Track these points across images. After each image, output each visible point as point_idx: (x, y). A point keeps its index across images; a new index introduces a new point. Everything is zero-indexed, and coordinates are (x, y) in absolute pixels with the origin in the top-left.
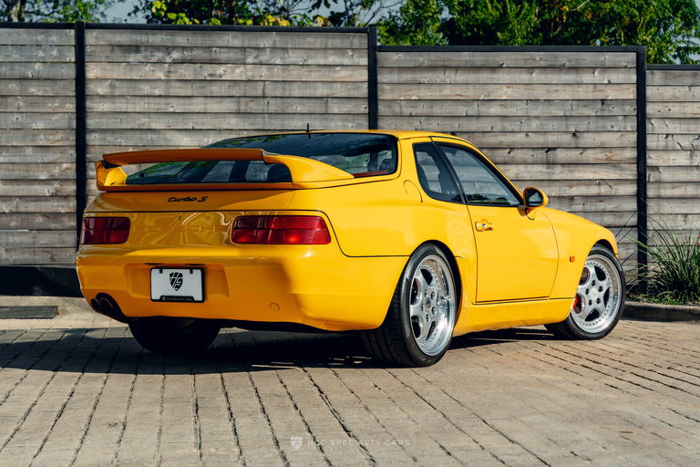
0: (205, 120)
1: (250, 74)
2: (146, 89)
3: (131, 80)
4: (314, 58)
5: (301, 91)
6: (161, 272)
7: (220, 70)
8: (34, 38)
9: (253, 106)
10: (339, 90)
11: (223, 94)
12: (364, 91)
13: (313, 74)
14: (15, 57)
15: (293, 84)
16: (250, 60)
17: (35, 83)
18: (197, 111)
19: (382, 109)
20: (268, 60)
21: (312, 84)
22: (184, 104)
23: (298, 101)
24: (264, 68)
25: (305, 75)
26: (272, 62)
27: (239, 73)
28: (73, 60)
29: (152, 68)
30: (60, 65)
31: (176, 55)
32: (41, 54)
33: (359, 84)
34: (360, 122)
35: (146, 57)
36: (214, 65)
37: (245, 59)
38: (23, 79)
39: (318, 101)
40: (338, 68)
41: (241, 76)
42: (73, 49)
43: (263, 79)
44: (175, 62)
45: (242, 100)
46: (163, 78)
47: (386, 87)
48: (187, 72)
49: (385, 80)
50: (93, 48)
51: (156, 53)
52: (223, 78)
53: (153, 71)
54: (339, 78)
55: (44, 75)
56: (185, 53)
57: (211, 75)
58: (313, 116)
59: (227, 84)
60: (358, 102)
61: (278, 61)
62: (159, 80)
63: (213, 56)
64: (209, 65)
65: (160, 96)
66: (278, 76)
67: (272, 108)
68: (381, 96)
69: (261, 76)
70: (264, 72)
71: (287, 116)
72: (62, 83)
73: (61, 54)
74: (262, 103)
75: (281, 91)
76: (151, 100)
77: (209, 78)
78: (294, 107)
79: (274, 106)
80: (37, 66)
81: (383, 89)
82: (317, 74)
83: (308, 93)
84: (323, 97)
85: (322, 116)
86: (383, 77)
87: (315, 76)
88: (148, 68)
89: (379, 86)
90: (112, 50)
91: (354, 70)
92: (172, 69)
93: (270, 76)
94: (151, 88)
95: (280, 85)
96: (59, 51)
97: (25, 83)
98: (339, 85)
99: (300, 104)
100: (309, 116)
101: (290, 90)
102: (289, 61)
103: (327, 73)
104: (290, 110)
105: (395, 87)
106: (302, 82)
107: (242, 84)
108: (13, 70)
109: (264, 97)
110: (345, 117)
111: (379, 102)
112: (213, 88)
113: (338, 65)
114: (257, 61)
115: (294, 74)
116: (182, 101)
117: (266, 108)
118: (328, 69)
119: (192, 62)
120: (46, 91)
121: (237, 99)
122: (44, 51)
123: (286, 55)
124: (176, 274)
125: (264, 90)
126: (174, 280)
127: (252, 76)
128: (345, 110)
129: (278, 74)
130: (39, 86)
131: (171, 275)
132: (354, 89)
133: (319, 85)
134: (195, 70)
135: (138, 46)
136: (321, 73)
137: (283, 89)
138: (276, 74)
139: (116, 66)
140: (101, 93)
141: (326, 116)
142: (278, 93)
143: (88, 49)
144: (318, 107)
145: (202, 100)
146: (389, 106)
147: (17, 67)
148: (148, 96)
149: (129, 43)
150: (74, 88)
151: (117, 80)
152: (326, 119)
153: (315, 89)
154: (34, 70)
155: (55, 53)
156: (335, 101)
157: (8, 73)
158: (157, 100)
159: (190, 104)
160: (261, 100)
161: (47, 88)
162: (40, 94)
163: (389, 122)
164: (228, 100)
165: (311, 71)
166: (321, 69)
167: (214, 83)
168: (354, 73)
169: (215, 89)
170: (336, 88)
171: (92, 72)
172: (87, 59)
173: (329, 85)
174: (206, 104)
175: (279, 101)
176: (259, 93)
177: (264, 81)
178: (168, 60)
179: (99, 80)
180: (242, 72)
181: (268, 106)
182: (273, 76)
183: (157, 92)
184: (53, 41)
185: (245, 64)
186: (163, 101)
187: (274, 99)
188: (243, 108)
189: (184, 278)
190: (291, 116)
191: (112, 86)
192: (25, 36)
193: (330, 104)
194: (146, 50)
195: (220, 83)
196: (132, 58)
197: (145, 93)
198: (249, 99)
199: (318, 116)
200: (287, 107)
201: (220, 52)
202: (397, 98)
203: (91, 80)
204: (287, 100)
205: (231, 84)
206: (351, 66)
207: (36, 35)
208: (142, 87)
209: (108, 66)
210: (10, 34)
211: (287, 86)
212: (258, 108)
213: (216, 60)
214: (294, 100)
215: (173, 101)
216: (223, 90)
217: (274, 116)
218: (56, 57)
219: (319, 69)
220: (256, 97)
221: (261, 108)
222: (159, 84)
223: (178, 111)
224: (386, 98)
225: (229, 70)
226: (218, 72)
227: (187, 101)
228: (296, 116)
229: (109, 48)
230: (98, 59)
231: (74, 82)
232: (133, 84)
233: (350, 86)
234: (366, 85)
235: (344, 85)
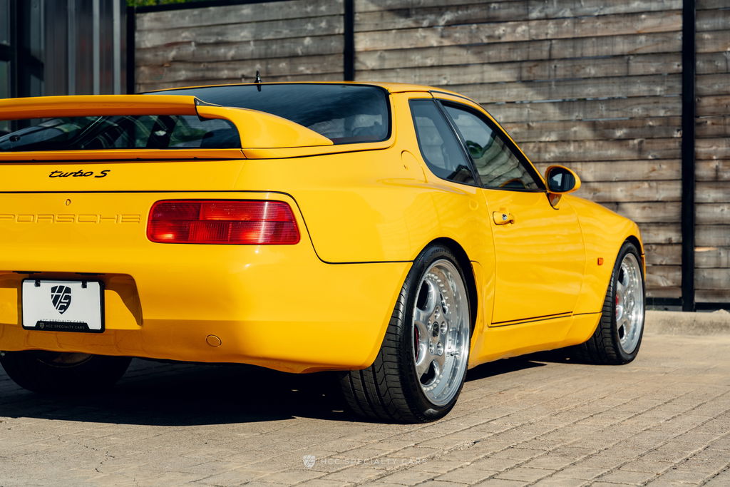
0: (481, 93)
1: (533, 32)
2: (417, 59)
3: (402, 50)
4: (614, 5)
5: (596, 49)
6: (38, 285)
7: (501, 30)
8: (304, 9)
9: (538, 72)
10: (643, 44)
11: (503, 59)
12: (677, 43)
13: (610, 26)
14: (286, 32)
15: (585, 42)
16: (534, 14)
17: (304, 60)
18: (472, 82)
19: (701, 65)
20: (556, 13)
21: (609, 41)
22: (458, 74)
23: (591, 62)
24: (551, 24)
25: (601, 28)
26: (560, 14)
27: (522, 31)
28: (342, 31)
29: (423, 34)
30: (328, 38)
31: (448, 17)
32: (310, 27)
33: (670, 35)
34: (670, 84)
35: (416, 22)
36: (492, 25)
37: (528, 14)
38: (293, 57)
39: (616, 61)
40: (643, 16)
41: (523, 36)
42: (342, 19)
43: (549, 37)
44: (449, 25)
45: (524, 65)
46: (435, 44)
47: (706, 36)
48: (461, 35)
49: (705, 27)
50: (362, 16)
51: (428, 16)
52: (503, 40)
53: (425, 37)
54: (645, 29)
55: (313, 51)
56: (460, 12)
57: (489, 37)
58: (611, 80)
59: (507, 47)
60: (668, 59)
61: (568, 13)
62: (431, 47)
63: (492, 14)
64: (486, 25)
65: (432, 67)
66: (567, 32)
67: (561, 73)
68: (701, 49)
69: (547, 34)
70: (551, 29)
71: (578, 82)
72: (331, 58)
73: (330, 25)
74: (548, 68)
75: (571, 50)
76: (423, 72)
77: (486, 41)
78: (588, 70)
79: (561, 70)
80: (307, 41)
81: (702, 39)
82: (616, 25)
83: (605, 49)
84: (622, 56)
85: (622, 80)
86: (703, 24)
87: (613, 29)
88: (421, 33)
89: (697, 35)
90: (382, 16)
91: (663, 17)
92: (445, 33)
93: (557, 33)
94: (422, 58)
95: (570, 44)
96: (328, 22)
97: (295, 60)
98: (643, 38)
99: (594, 65)
100: (605, 81)
101: (582, 48)
102: (581, 11)
103: (629, 24)
104: (582, 74)
105: (719, 35)
106: (597, 37)
107: (525, 46)
108: (283, 47)
109: (550, 59)
110: (652, 78)
111: (698, 57)
112: (491, 53)
113: (642, 13)
114: (543, 15)
115: (586, 29)
116: (456, 70)
117: (552, 73)
118: (630, 19)
119: (467, 22)
120: (314, 69)
121: (518, 65)
122: (314, 23)
123: (577, 5)
124: (61, 288)
125: (550, 50)
126: (57, 297)
127: (537, 35)
128: (652, 70)
129: (568, 29)
130: (308, 63)
131: (53, 290)
132: (663, 42)
133: (618, 40)
134: (471, 32)
135: (408, 9)
136: (621, 25)
137: (574, 47)
138: (565, 30)
139: (385, 34)
140: (370, 67)
141: (626, 79)
142: (568, 53)
143: (357, 18)
144: (617, 69)
145: (477, 68)
146: (711, 61)
147: (287, 44)
148: (419, 68)
149: (399, 7)
150: (342, 63)
151: (386, 50)
152: (626, 83)
153: (613, 45)
154: (303, 44)
155: (323, 24)
156: (639, 59)
157: (278, 51)
158: (429, 72)
159: (465, 74)
160: (547, 64)
161: (316, 66)
162: (308, 72)
163: (710, 82)
164: (508, 66)
165: (610, 22)
166: (622, 19)
167: (491, 47)
168: (664, 20)
169: (492, 53)
170: (641, 43)
171: (362, 43)
172: (356, 29)
173: (631, 38)
174: (482, 72)
175: (569, 64)
176: (545, 55)
177: (550, 40)
178: (442, 22)
179: (367, 52)
180: (524, 31)
181: (555, 70)
182: (562, 33)
183: (429, 62)
184: (322, 11)
185: (527, 20)
186: (436, 72)
187: (562, 62)
188: (525, 74)
189: (72, 295)
190: (584, 82)
191: (382, 58)
192: (295, 8)
193: (632, 64)
194: (417, 13)
195: (499, 47)
196: (403, 22)
197: (416, 64)
198: (531, 64)
199: (616, 80)
200: (578, 71)
201: (499, 8)
202: (721, 49)
203: (360, 52)
204: (580, 62)
205: (512, 46)
206: (661, 11)
207: (306, 7)
208: (413, 57)
209: (377, 36)
210: (281, 8)
211: (579, 44)
212: (543, 73)
213: (494, 18)
214: (587, 62)
215: (447, 72)
216: (502, 55)
217: (562, 83)
218: (325, 29)
219: (618, 19)
220: (542, 60)
221: (547, 73)
222: (430, 52)
223: (451, 83)
224: (706, 50)
225: (509, 30)
226: (497, 33)
227: (462, 70)
228: (589, 81)
229: (378, 15)
230: (366, 29)
231: (342, 57)
232: (403, 54)
233: (660, 38)
234: (679, 36)
235: (650, 38)
